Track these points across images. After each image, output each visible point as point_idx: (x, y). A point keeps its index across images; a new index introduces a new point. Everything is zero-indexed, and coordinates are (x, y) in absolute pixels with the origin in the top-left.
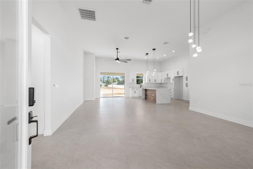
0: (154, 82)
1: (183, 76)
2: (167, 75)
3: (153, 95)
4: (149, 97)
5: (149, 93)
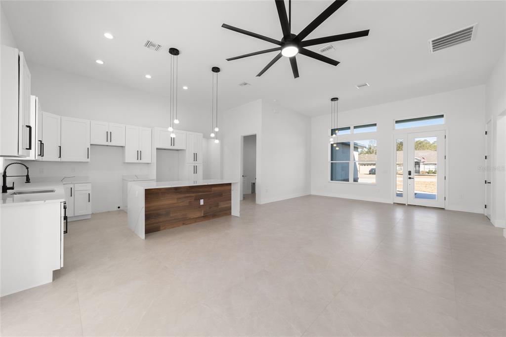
2: (109, 136)
3: (202, 202)
4: (173, 218)
5: (175, 201)
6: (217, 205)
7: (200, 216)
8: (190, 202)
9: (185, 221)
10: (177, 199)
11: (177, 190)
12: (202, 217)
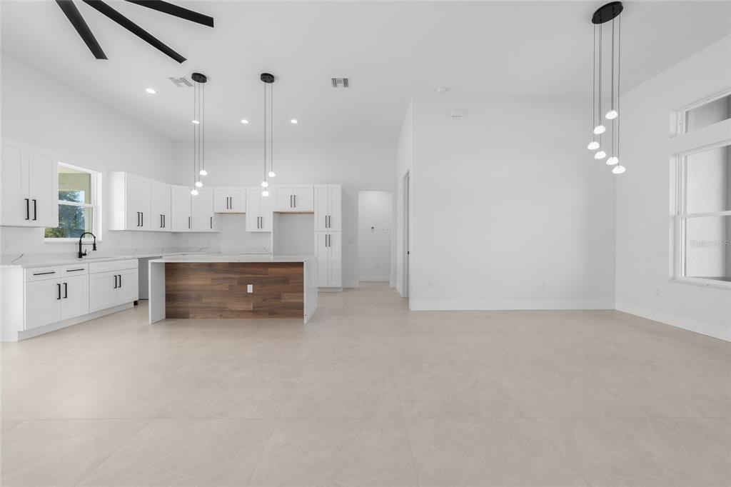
0: (157, 227)
1: (313, 213)
2: (229, 202)
3: (250, 288)
4: (206, 305)
5: (208, 282)
6: (278, 297)
7: (246, 309)
8: (231, 286)
9: (223, 312)
10: (212, 279)
11: (210, 267)
12: (250, 311)
